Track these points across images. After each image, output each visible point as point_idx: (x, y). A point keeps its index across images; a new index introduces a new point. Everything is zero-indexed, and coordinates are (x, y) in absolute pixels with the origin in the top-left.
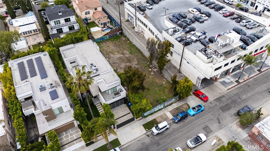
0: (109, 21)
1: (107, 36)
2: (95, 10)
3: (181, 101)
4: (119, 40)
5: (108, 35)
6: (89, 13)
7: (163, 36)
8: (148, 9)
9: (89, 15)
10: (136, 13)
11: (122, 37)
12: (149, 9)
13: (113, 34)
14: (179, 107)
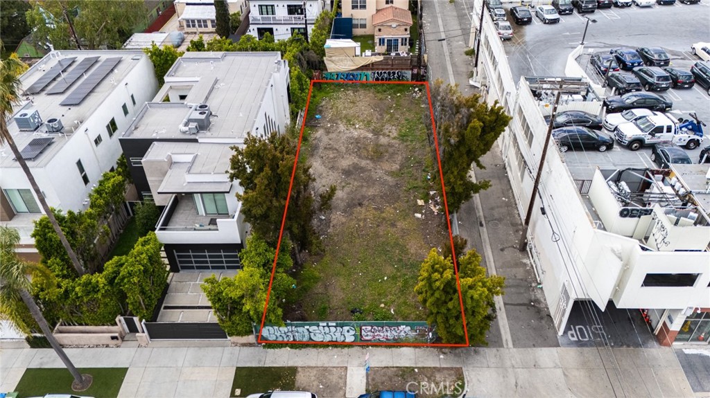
0: (406, 39)
1: (369, 73)
2: (387, 3)
4: (399, 94)
5: (372, 69)
6: (365, 7)
7: (519, 101)
8: (541, 23)
9: (363, 11)
11: (416, 89)
12: (544, 21)
13: (389, 73)
14: (416, 370)
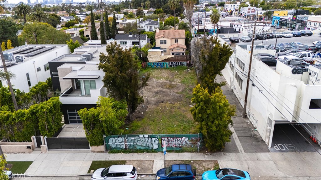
0: (184, 53)
1: (168, 63)
2: (175, 42)
3: (207, 155)
7: (236, 56)
9: (165, 45)
11: (189, 69)
12: (245, 41)
13: (176, 63)
14: (192, 162)
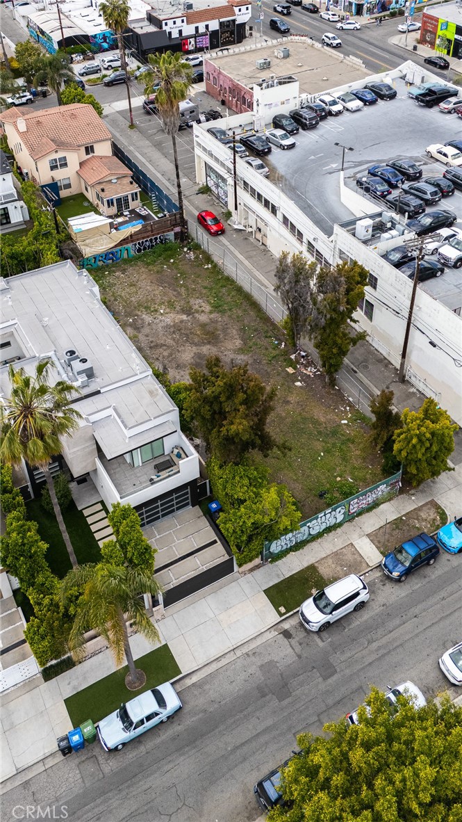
0: (136, 193)
1: (130, 246)
2: (87, 153)
3: (413, 495)
4: (172, 261)
5: (132, 241)
6: (66, 165)
7: (338, 247)
8: (279, 150)
9: (64, 169)
10: (235, 163)
11: (185, 249)
12: (282, 147)
13: (151, 240)
14: (404, 518)
